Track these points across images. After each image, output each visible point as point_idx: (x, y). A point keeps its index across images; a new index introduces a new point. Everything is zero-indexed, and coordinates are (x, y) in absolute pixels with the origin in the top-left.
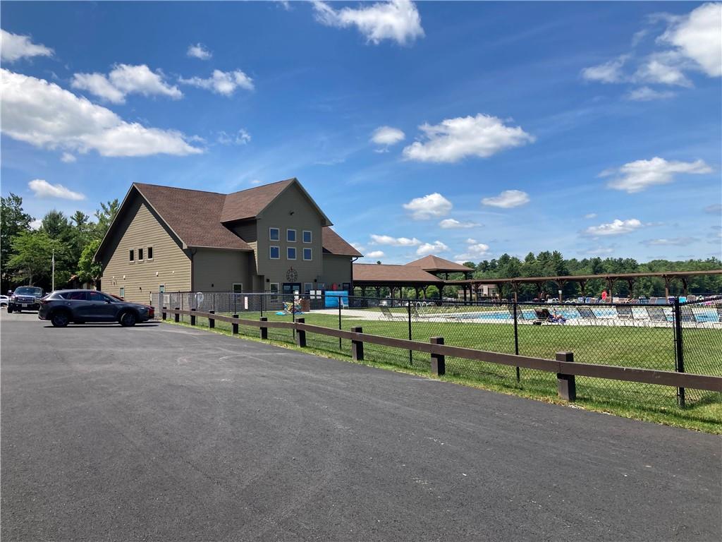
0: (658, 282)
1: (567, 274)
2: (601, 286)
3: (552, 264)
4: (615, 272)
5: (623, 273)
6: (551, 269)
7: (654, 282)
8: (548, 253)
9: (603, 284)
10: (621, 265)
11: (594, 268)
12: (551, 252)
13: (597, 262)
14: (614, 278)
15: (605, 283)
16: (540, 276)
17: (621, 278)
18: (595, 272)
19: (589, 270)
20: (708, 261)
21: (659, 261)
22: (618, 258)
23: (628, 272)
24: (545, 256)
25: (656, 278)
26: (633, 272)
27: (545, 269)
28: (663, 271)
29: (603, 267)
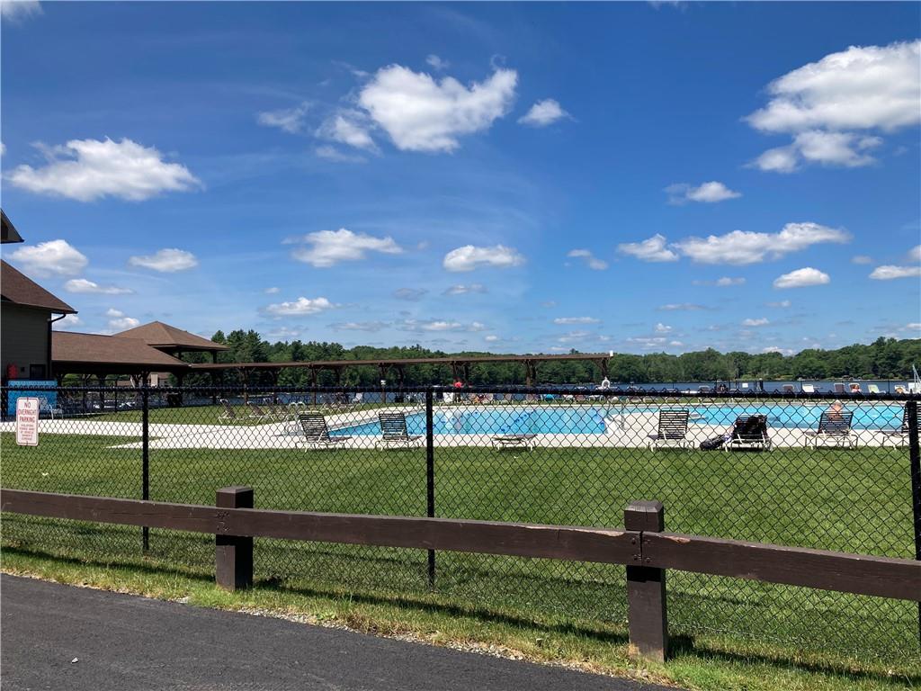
0: (364, 372)
1: (265, 360)
2: (302, 376)
3: (247, 347)
4: (318, 358)
5: (328, 360)
6: (246, 354)
7: (361, 371)
8: (241, 332)
9: (305, 373)
10: (326, 350)
11: (294, 353)
12: (246, 331)
13: (297, 345)
14: (318, 366)
15: (306, 372)
16: (231, 362)
17: (326, 367)
18: (295, 359)
19: (287, 356)
20: (413, 349)
21: (363, 347)
22: (321, 343)
23: (333, 360)
24: (238, 336)
25: (363, 367)
26: (339, 360)
27: (239, 353)
28: (369, 359)
29: (305, 353)
